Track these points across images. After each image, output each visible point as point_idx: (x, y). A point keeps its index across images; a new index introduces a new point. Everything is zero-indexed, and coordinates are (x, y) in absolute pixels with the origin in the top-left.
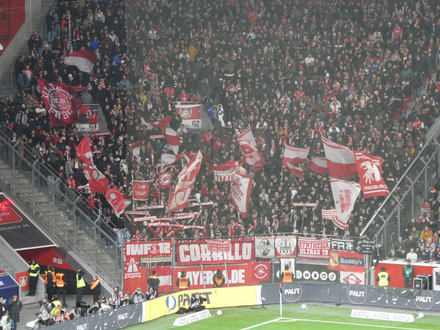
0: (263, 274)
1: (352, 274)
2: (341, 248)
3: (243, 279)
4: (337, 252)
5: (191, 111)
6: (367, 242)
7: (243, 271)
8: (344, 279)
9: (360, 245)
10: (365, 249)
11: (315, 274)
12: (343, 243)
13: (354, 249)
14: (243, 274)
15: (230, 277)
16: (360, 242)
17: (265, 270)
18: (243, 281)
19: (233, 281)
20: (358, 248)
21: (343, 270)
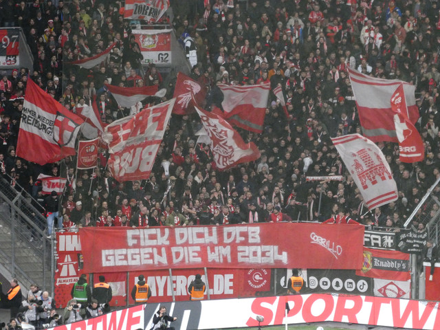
0: (260, 282)
1: (392, 283)
2: (376, 245)
3: (230, 288)
4: (370, 250)
5: (157, 39)
6: (415, 236)
7: (231, 276)
8: (380, 290)
9: (404, 240)
10: (411, 246)
11: (337, 283)
12: (379, 237)
13: (395, 245)
14: (231, 280)
15: (211, 286)
16: (403, 236)
17: (263, 276)
18: (231, 292)
19: (217, 292)
20: (401, 244)
21: (378, 277)
